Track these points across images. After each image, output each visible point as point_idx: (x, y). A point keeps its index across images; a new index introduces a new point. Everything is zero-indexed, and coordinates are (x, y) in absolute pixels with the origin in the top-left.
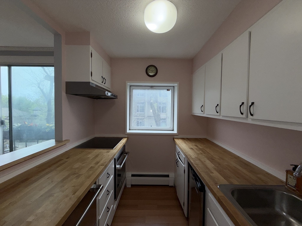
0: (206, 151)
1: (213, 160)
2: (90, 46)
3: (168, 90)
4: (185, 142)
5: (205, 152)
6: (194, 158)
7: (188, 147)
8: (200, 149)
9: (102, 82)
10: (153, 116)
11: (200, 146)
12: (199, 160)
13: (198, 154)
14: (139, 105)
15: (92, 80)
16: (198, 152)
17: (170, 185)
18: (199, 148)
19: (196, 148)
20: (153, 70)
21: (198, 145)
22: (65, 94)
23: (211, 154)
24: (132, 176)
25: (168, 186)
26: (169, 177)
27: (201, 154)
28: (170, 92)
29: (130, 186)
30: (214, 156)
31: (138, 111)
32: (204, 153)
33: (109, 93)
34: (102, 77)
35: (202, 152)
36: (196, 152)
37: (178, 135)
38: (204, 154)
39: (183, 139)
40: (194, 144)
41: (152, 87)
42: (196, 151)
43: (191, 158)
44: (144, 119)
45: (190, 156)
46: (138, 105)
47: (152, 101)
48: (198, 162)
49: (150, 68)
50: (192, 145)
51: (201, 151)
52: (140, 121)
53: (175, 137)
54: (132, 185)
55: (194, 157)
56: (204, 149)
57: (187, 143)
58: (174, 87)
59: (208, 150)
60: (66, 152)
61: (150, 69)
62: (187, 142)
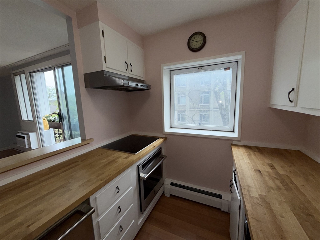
0: (292, 183)
1: (308, 215)
2: (100, 22)
3: (226, 69)
4: (249, 156)
5: (291, 185)
6: (257, 198)
7: (253, 166)
8: (279, 177)
9: (127, 70)
10: (219, 108)
11: (282, 169)
12: (268, 206)
13: (270, 188)
14: (203, 95)
15: (107, 67)
16: (271, 184)
17: (222, 210)
18: (277, 173)
19: (270, 170)
20: (199, 39)
21: (275, 165)
22: (85, 88)
23: (305, 196)
24: (171, 185)
25: (220, 209)
26: (221, 198)
27: (279, 189)
28: (230, 72)
29: (169, 196)
30: (314, 203)
31: (201, 103)
32: (286, 189)
33: (129, 83)
34: (126, 62)
35: (281, 186)
36: (265, 182)
37: (239, 139)
38: (285, 192)
39: (248, 147)
40: (267, 161)
41: (200, 68)
42: (267, 179)
43: (248, 197)
44: (207, 111)
45: (248, 191)
46: (201, 95)
47: (216, 90)
48: (261, 211)
49: (194, 38)
50: (262, 163)
51: (278, 183)
52: (203, 114)
53: (234, 143)
54: (171, 195)
55: (258, 196)
56: (289, 177)
57: (253, 157)
58: (237, 62)
59: (299, 182)
60: (90, 151)
61: (194, 40)
62: (255, 155)
